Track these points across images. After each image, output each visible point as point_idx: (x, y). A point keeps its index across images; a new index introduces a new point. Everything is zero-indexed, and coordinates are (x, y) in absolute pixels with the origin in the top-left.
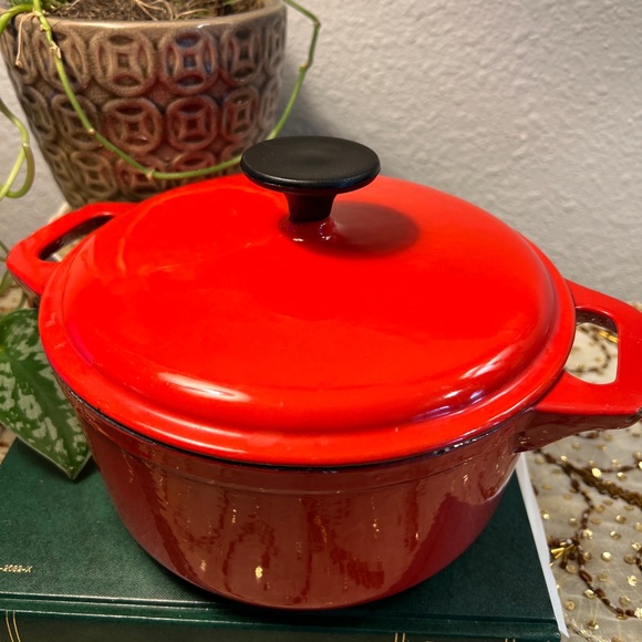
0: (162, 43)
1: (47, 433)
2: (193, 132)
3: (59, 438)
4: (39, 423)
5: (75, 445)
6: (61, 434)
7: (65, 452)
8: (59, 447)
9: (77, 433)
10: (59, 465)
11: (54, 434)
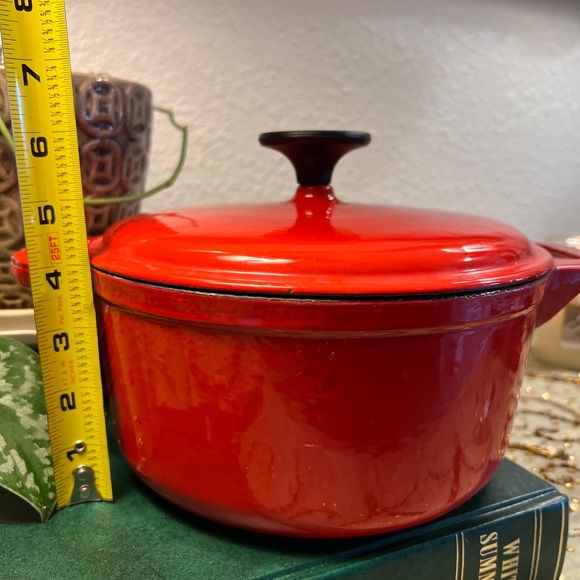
0: (83, 88)
1: (15, 468)
2: (102, 174)
3: (28, 473)
4: (5, 457)
5: (45, 479)
6: (30, 468)
7: (37, 488)
8: (30, 483)
9: (46, 466)
10: (33, 504)
11: (22, 468)
